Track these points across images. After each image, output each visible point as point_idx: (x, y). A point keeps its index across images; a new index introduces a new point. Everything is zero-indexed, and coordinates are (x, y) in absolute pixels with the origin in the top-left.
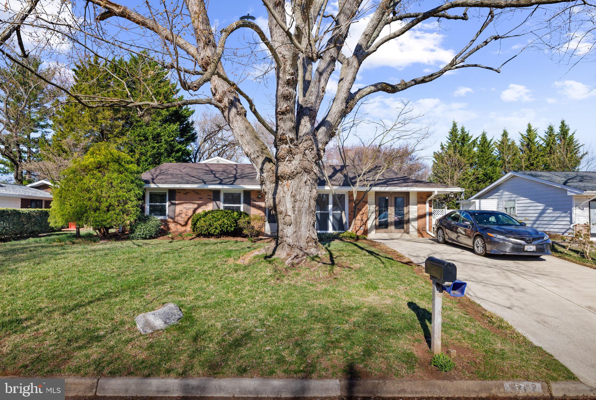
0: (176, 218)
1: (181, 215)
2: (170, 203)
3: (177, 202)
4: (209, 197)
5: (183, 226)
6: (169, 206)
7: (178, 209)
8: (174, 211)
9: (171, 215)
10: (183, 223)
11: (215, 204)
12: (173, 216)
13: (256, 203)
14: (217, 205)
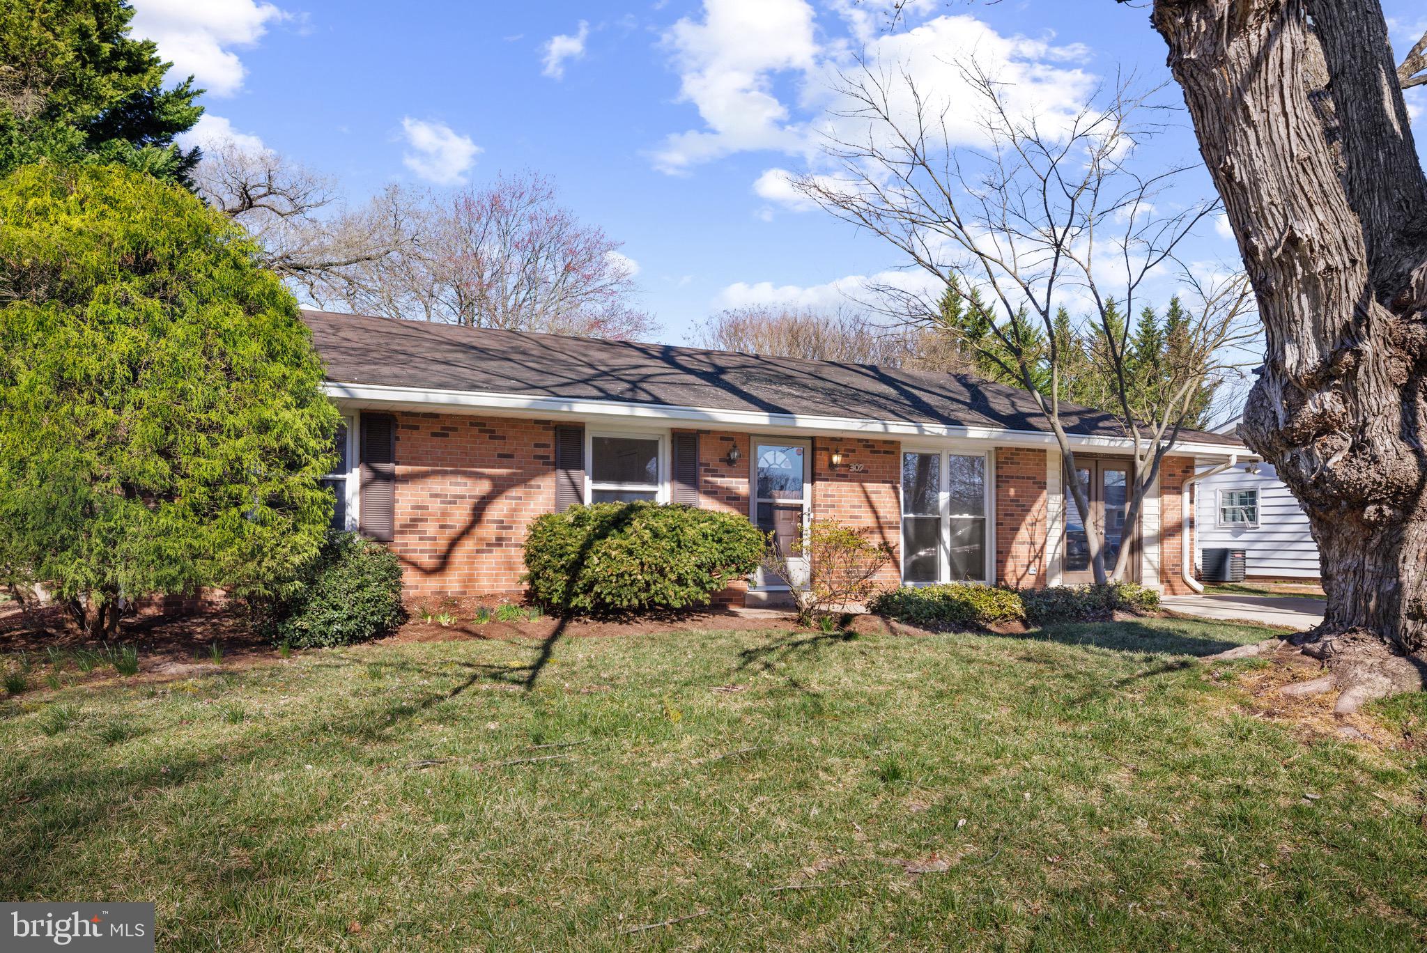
0: (398, 539)
1: (421, 526)
2: (368, 475)
3: (399, 469)
4: (540, 451)
5: (429, 572)
6: (364, 486)
7: (407, 499)
8: (389, 510)
9: (376, 523)
10: (427, 561)
11: (565, 481)
12: (384, 532)
13: (719, 481)
14: (574, 485)
